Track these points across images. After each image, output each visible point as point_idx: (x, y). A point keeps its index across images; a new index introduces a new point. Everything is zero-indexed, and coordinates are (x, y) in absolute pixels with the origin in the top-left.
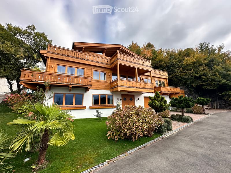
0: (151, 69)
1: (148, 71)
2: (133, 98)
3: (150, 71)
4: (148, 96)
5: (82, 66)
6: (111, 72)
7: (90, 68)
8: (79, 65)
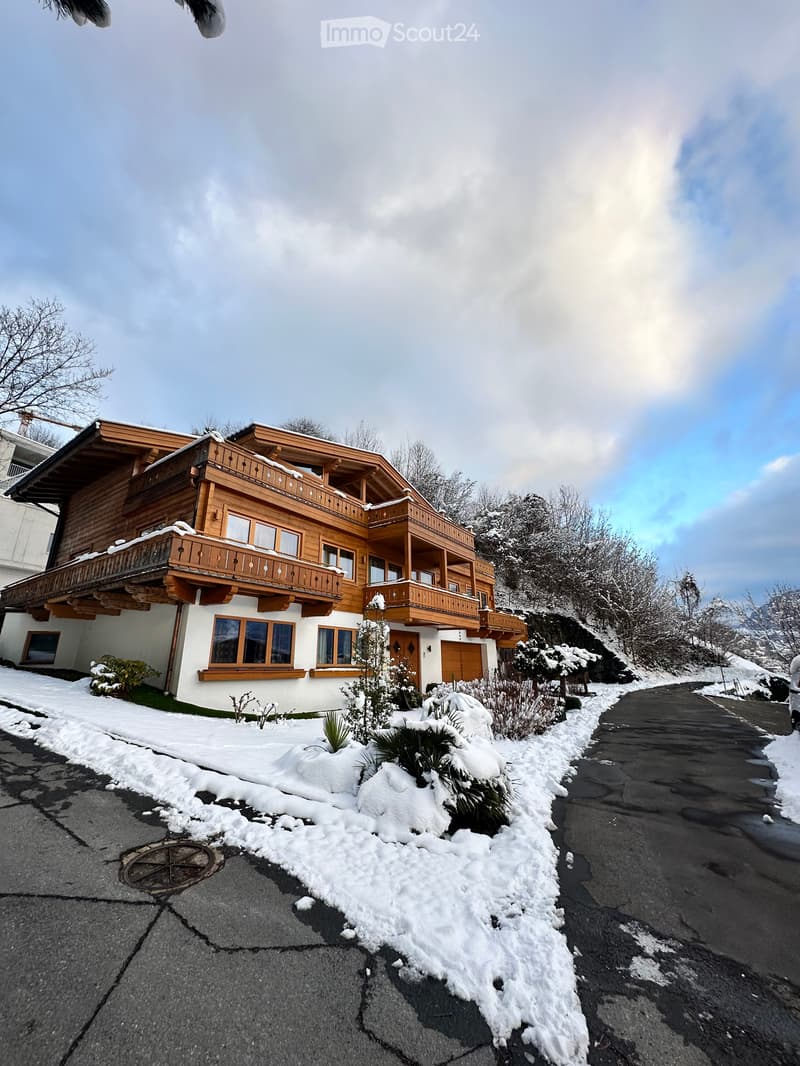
0: (470, 555)
1: (460, 561)
2: (415, 644)
3: (471, 563)
4: (458, 640)
5: (294, 522)
6: (368, 551)
7: (315, 532)
8: (286, 520)
